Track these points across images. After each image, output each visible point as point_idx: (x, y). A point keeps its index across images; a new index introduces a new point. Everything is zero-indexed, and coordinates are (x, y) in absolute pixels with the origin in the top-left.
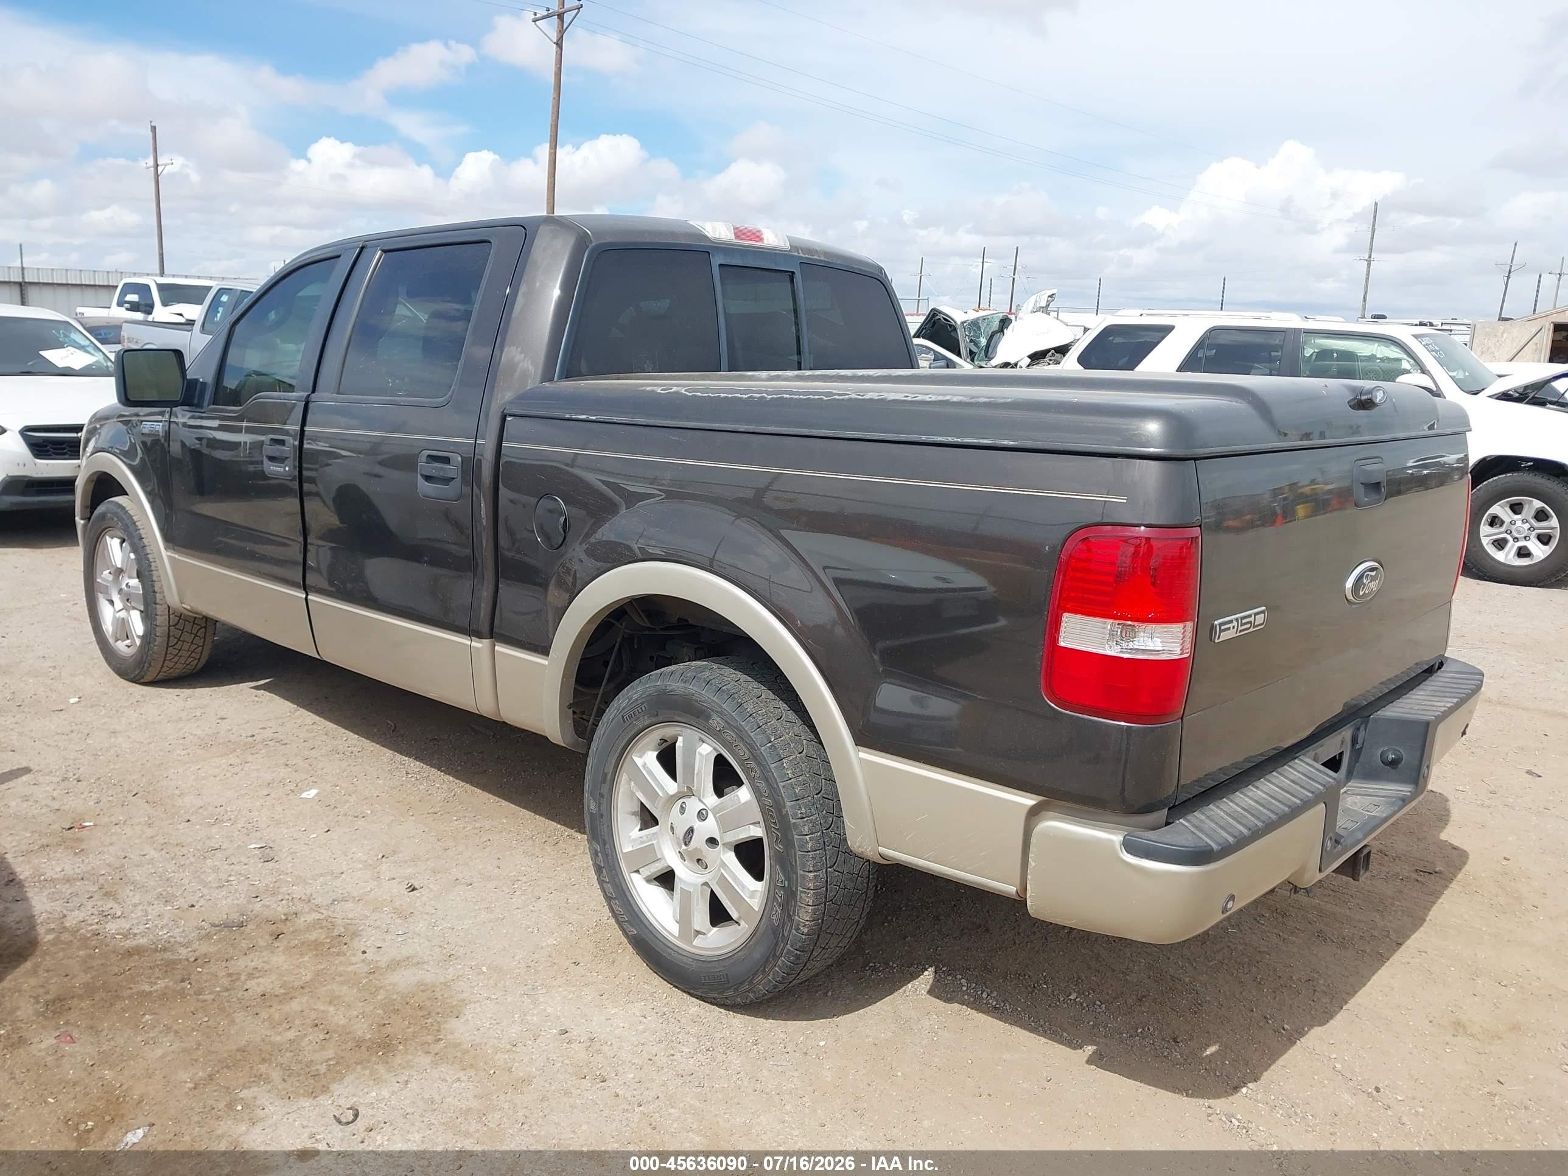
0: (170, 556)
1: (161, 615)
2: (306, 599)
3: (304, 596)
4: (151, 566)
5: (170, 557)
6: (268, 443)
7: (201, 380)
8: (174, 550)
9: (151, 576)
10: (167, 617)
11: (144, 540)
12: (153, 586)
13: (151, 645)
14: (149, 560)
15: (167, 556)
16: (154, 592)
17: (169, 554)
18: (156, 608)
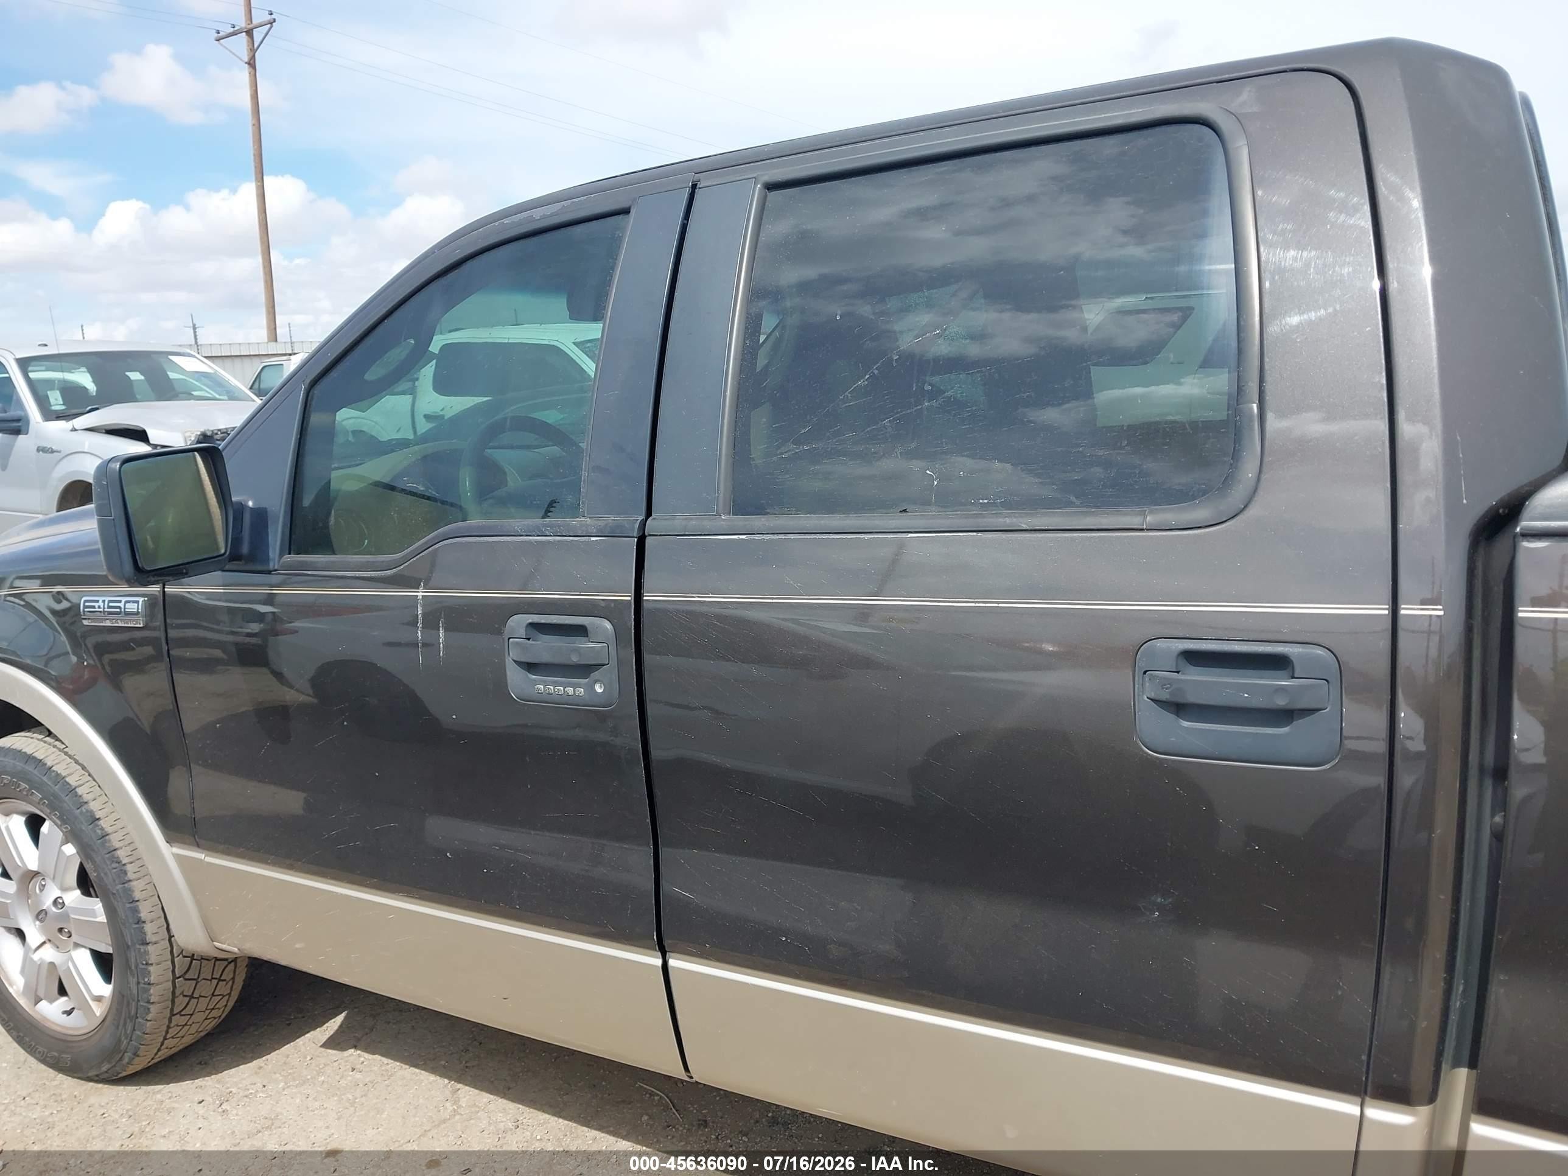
0: (178, 855)
1: (158, 964)
2: (665, 967)
3: (659, 962)
4: (125, 873)
5: (177, 857)
6: (522, 632)
7: (250, 504)
8: (198, 846)
9: (128, 892)
10: (169, 963)
11: (101, 822)
12: (136, 911)
13: (140, 1020)
14: (119, 862)
15: (173, 854)
16: (139, 921)
17: (175, 850)
18: (146, 953)
